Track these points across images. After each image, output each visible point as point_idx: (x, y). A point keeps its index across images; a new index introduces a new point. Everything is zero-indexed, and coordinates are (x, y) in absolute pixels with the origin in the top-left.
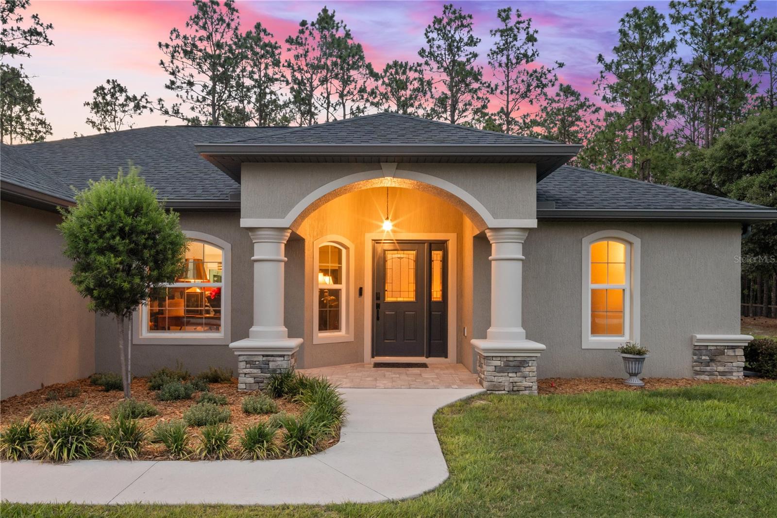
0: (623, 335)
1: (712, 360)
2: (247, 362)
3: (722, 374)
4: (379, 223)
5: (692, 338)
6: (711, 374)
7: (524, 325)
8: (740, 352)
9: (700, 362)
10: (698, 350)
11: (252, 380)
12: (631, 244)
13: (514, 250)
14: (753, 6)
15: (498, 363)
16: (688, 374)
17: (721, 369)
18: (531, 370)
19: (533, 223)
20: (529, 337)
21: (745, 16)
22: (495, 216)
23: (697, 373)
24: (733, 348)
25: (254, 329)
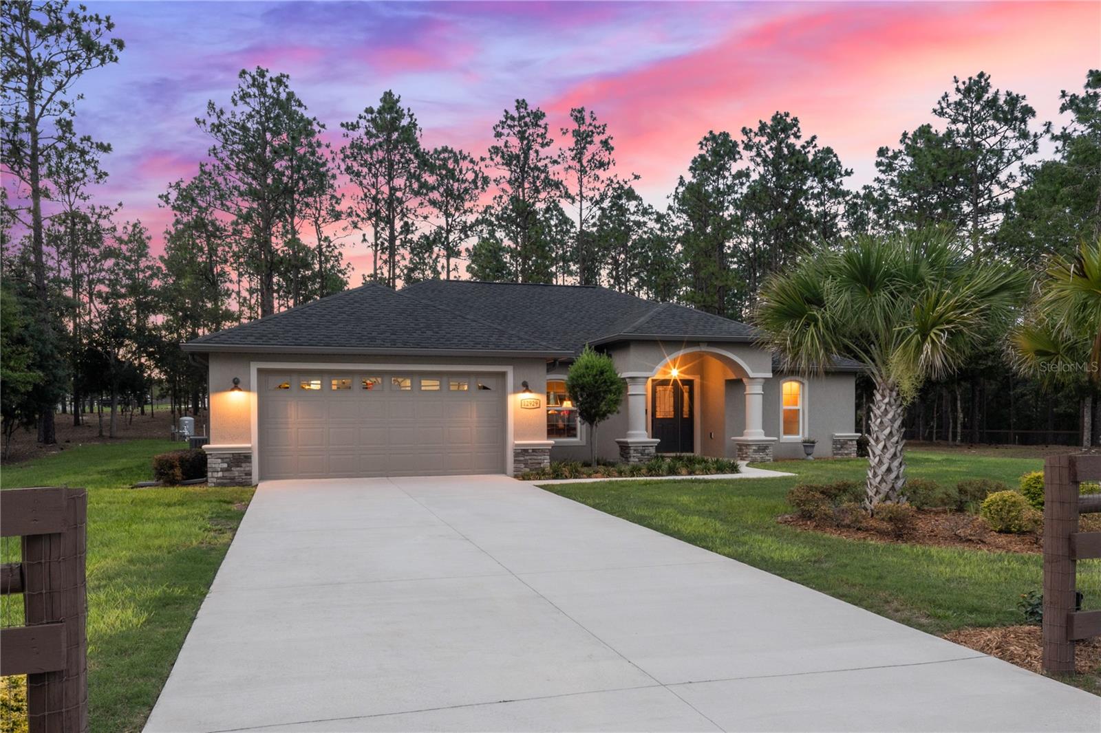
0: (798, 434)
1: (842, 447)
2: (635, 450)
3: (846, 454)
4: (669, 371)
5: (833, 435)
6: (841, 455)
7: (763, 429)
8: (855, 443)
9: (836, 449)
10: (835, 442)
11: (637, 460)
12: (803, 384)
13: (758, 389)
14: (814, 143)
15: (754, 448)
16: (830, 454)
17: (846, 452)
18: (770, 451)
19: (770, 375)
20: (766, 435)
21: (807, 150)
22: (753, 371)
23: (834, 454)
24: (852, 440)
25: (629, 432)
